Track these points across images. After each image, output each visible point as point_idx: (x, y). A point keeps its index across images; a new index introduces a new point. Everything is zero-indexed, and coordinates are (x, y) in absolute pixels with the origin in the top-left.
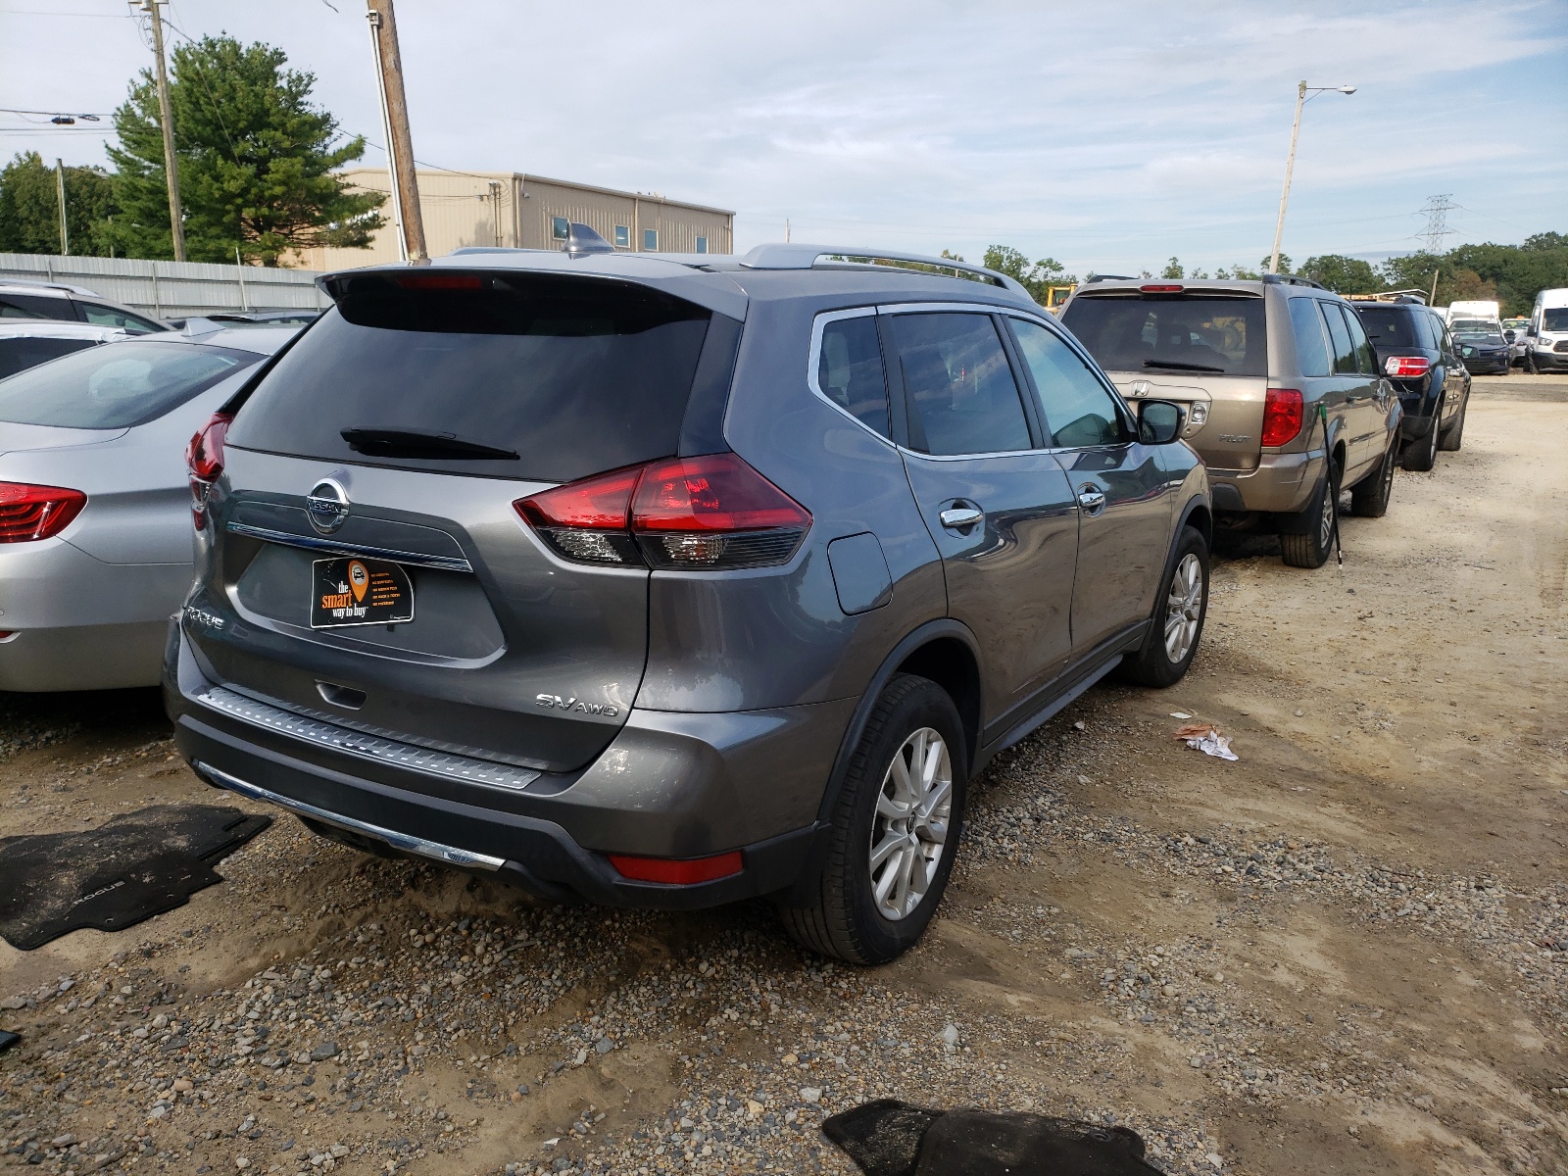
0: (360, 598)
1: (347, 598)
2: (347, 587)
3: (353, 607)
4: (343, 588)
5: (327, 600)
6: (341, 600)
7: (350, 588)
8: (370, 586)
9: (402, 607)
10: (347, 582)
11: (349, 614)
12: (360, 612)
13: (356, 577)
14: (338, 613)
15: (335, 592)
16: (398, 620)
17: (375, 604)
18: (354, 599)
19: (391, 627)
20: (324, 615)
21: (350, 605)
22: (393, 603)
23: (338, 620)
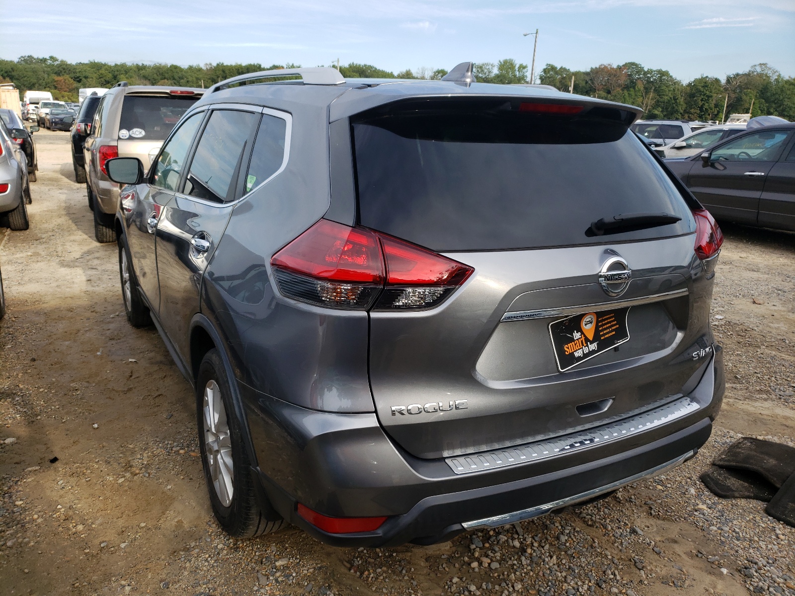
0: (591, 337)
1: (582, 341)
2: (580, 333)
3: (587, 346)
4: (577, 335)
5: (568, 348)
6: (578, 344)
7: (582, 333)
8: (597, 327)
9: (621, 334)
10: (579, 330)
11: (586, 350)
12: (593, 346)
13: (586, 325)
14: (579, 354)
15: (572, 340)
16: (621, 342)
17: (602, 338)
18: (587, 340)
19: (616, 349)
20: (568, 359)
21: (585, 345)
22: (614, 333)
23: (580, 359)
